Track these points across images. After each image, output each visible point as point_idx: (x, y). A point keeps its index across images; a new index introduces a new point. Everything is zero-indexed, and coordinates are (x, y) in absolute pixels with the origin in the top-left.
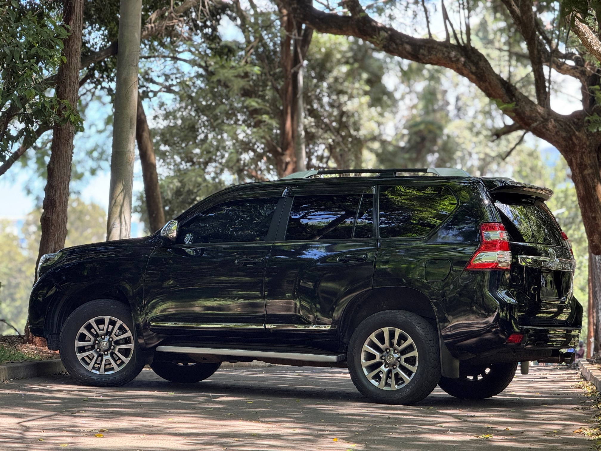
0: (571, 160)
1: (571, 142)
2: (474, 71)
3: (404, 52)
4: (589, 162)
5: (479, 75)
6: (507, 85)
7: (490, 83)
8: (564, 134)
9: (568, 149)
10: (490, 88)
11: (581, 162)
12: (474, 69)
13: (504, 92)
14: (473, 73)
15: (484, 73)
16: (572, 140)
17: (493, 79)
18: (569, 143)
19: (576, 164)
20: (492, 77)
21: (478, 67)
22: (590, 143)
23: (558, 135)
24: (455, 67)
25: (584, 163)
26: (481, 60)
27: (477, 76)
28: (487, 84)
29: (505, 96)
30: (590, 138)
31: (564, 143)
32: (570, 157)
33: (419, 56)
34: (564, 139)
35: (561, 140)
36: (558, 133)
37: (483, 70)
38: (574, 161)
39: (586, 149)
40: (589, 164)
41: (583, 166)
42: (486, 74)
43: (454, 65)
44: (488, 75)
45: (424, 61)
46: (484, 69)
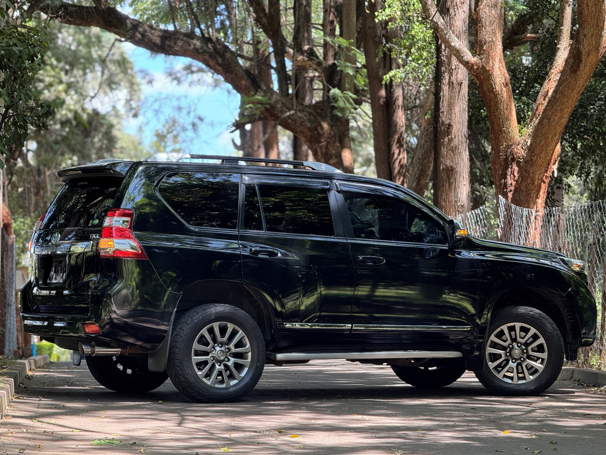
0: (316, 150)
1: (316, 132)
2: (220, 62)
3: (150, 43)
4: (334, 152)
5: (225, 67)
6: (252, 77)
7: (236, 75)
8: (309, 125)
9: (313, 139)
10: (236, 80)
11: (326, 152)
12: (220, 60)
13: (250, 83)
14: (219, 65)
15: (230, 64)
16: (317, 130)
17: (239, 70)
18: (314, 133)
19: (322, 153)
20: (238, 68)
21: (224, 59)
22: (335, 134)
23: (303, 126)
24: (201, 59)
25: (329, 153)
26: (226, 52)
27: (223, 68)
28: (233, 75)
29: (251, 87)
30: (334, 128)
31: (309, 133)
32: (315, 147)
33: (165, 47)
34: (309, 129)
35: (306, 130)
36: (303, 124)
37: (229, 62)
38: (319, 150)
39: (331, 139)
40: (334, 154)
41: (329, 156)
42: (232, 66)
43: (200, 57)
44: (234, 66)
45: (170, 52)
46: (230, 60)
